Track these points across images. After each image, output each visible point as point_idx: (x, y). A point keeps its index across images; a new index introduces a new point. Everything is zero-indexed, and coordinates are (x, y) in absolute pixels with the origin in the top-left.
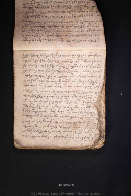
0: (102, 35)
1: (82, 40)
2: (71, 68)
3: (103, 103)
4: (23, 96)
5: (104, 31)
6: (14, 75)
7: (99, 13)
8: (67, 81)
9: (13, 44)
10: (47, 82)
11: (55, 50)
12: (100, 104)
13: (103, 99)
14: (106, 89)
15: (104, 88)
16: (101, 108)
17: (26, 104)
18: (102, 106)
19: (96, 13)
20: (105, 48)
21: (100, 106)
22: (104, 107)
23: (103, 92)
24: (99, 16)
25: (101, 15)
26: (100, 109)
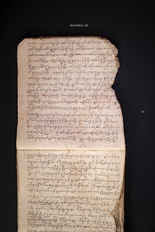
0: (121, 133)
1: (97, 139)
2: (85, 171)
3: (121, 211)
4: (28, 202)
5: (123, 128)
6: (18, 178)
7: (118, 105)
8: (80, 186)
9: (16, 142)
10: (56, 186)
11: (65, 150)
12: (118, 212)
13: (121, 206)
14: (124, 196)
15: (123, 194)
16: (119, 216)
17: (32, 211)
18: (121, 215)
19: (115, 104)
20: (124, 149)
21: (118, 215)
22: (122, 215)
23: (121, 199)
24: (118, 108)
25: (120, 107)
26: (118, 218)
